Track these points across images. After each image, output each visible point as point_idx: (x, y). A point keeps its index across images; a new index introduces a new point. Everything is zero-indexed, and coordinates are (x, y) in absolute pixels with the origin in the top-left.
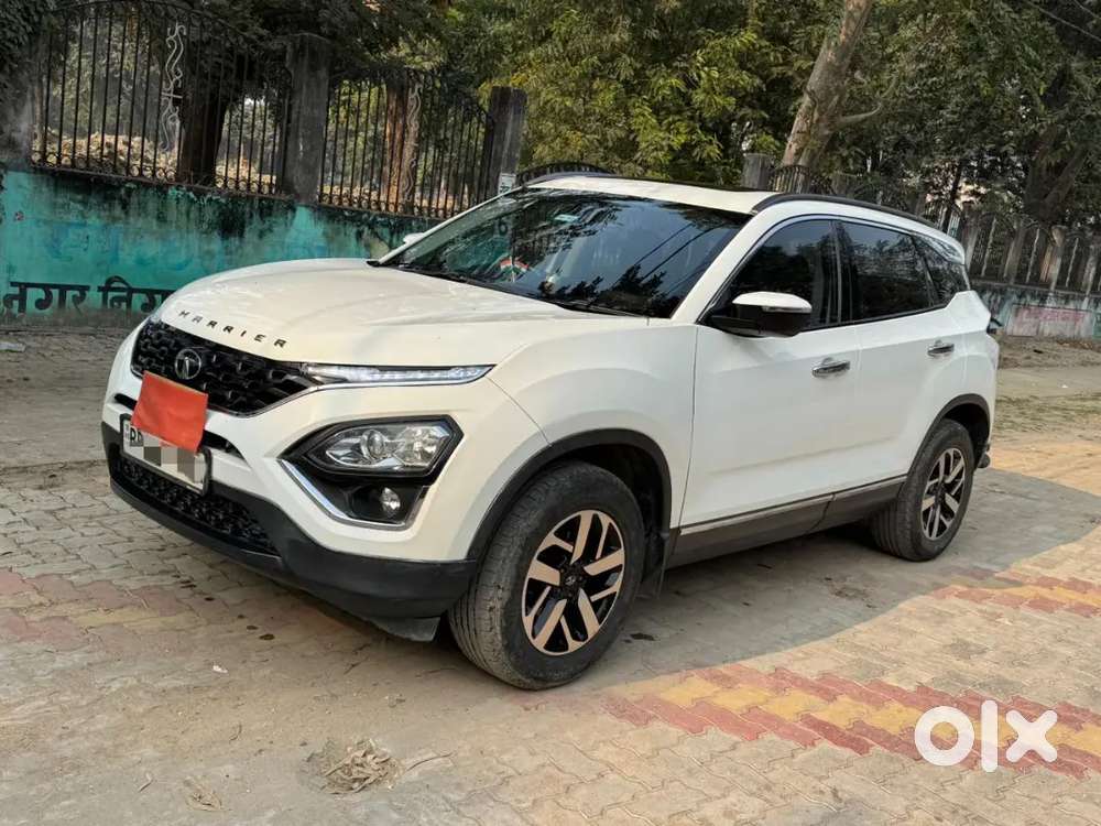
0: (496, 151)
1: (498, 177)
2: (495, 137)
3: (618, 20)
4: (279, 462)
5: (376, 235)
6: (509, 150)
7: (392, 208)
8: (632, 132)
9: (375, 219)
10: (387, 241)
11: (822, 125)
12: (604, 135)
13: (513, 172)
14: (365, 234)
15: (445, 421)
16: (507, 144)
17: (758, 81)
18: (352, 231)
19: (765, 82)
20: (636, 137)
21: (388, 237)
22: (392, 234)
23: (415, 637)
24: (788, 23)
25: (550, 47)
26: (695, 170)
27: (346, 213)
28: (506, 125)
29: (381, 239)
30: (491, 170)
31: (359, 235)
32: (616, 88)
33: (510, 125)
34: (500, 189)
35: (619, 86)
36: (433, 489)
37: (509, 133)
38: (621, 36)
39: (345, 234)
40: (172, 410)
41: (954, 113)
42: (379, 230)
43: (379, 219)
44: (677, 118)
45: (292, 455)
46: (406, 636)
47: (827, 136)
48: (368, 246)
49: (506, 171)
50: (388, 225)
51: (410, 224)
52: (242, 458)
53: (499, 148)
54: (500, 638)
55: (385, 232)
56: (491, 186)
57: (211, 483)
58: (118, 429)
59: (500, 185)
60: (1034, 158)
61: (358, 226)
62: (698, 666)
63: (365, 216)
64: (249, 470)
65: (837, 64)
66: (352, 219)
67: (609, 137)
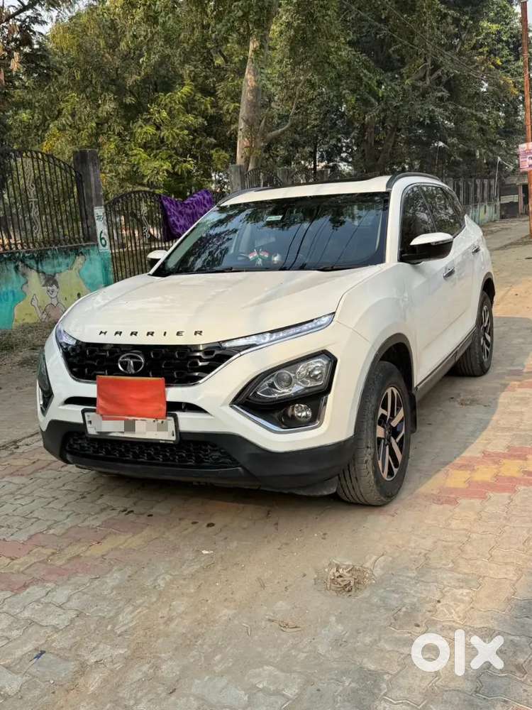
0: (87, 194)
1: (93, 211)
2: (84, 184)
3: (105, 95)
4: (231, 407)
5: (27, 266)
6: (96, 191)
7: (19, 247)
8: (134, 166)
9: (24, 256)
10: (35, 268)
11: (258, 140)
12: (116, 171)
13: (101, 205)
14: (20, 267)
15: (324, 353)
16: (93, 187)
17: (200, 120)
18: (11, 266)
19: (206, 120)
20: (138, 168)
21: (35, 266)
22: (37, 263)
23: (325, 493)
24: (211, 80)
25: (63, 119)
26: (179, 183)
27: (5, 256)
28: (89, 175)
29: (31, 268)
30: (87, 207)
31: (17, 268)
32: (115, 140)
33: (92, 174)
34: (96, 218)
35: (116, 137)
36: (330, 397)
37: (93, 179)
38: (109, 106)
39: (7, 269)
40: (134, 396)
41: (316, 119)
42: (28, 262)
43: (27, 255)
44: (158, 151)
45: (239, 400)
46: (320, 494)
47: (263, 147)
48: (24, 275)
49: (96, 206)
50: (33, 258)
51: (47, 254)
52: (205, 412)
53: (89, 191)
54: (373, 477)
55: (32, 263)
56: (90, 217)
57: (181, 435)
58: (82, 422)
59: (95, 215)
60: (366, 138)
61: (15, 263)
62: (446, 464)
63: (17, 254)
64: (212, 417)
65: (254, 101)
66: (10, 259)
67: (120, 172)
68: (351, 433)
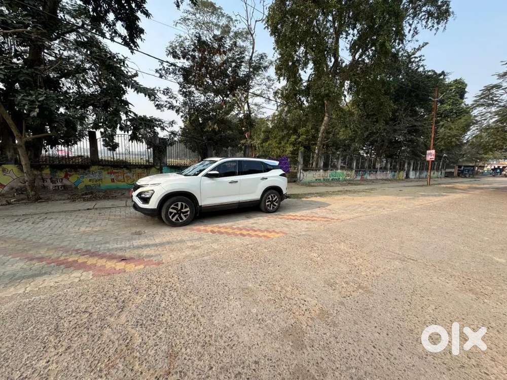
68: (156, 208)
